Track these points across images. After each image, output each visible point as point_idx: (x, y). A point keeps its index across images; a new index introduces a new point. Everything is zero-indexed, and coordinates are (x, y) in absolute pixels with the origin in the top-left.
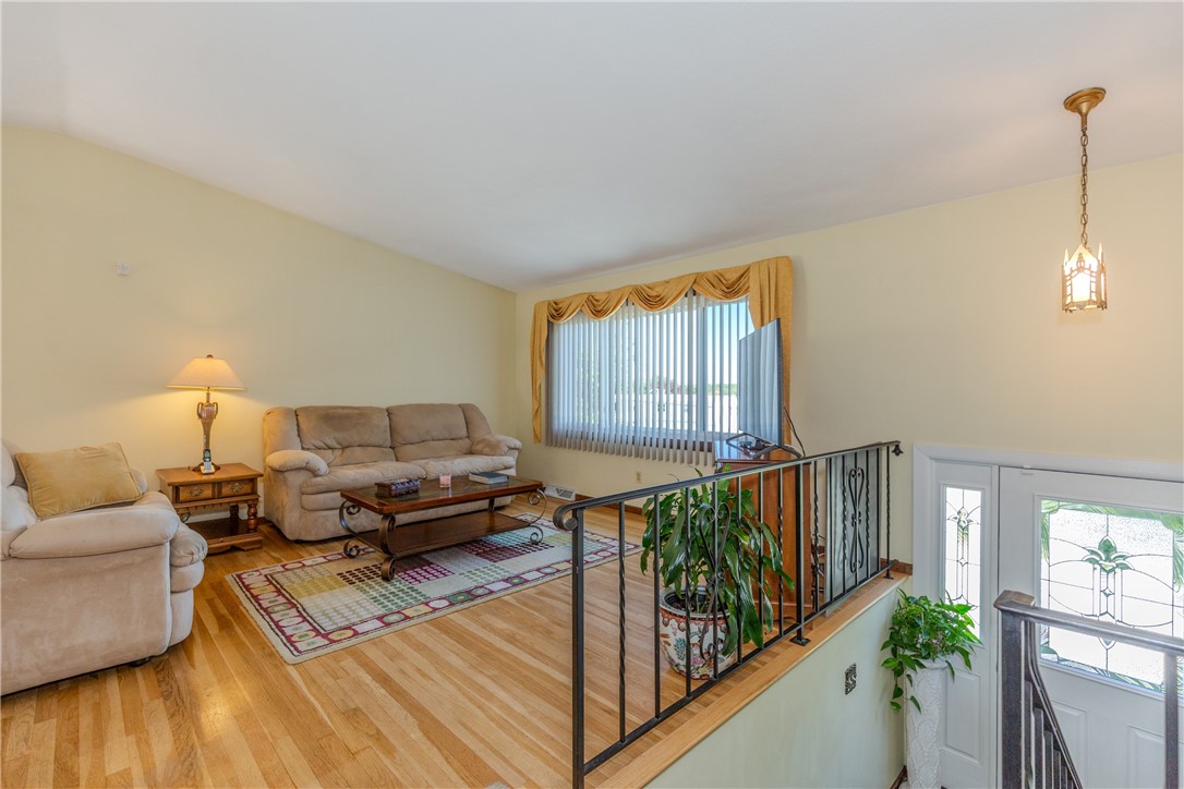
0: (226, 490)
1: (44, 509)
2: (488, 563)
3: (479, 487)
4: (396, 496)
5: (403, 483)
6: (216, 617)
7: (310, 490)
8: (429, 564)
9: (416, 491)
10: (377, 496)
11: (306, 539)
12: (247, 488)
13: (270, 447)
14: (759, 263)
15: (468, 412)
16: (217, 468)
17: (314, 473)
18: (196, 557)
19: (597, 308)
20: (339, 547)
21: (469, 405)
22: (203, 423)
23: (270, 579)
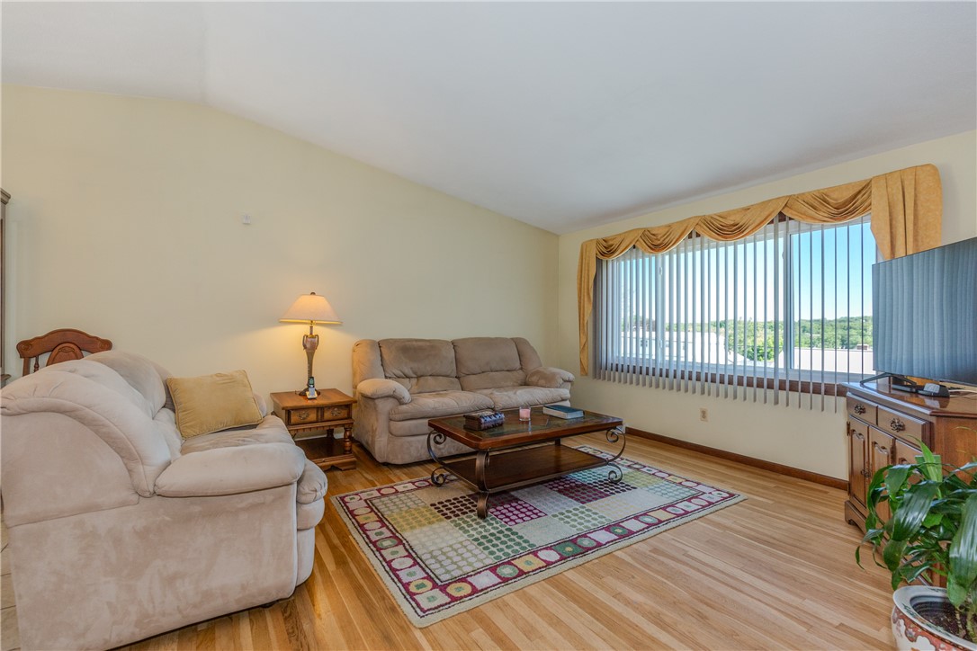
0: (327, 415)
1: (189, 431)
2: (578, 505)
3: (560, 422)
4: (485, 429)
5: (490, 417)
6: (330, 547)
7: (397, 417)
8: (516, 500)
9: (501, 425)
10: (465, 428)
11: (393, 462)
12: (344, 413)
13: (357, 376)
14: (886, 177)
15: (519, 344)
16: (319, 394)
17: (400, 401)
18: (319, 493)
19: (656, 243)
20: (424, 474)
21: (520, 339)
22: (307, 353)
23: (370, 504)
